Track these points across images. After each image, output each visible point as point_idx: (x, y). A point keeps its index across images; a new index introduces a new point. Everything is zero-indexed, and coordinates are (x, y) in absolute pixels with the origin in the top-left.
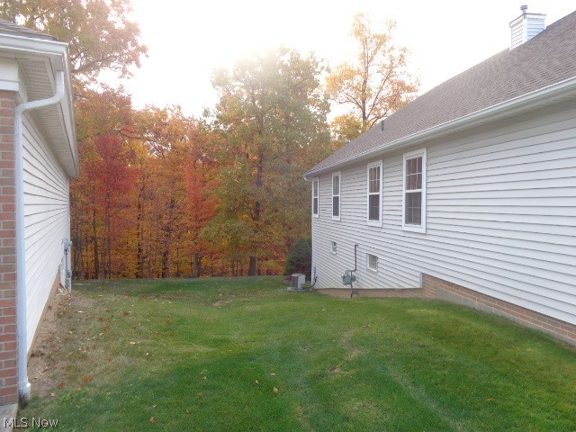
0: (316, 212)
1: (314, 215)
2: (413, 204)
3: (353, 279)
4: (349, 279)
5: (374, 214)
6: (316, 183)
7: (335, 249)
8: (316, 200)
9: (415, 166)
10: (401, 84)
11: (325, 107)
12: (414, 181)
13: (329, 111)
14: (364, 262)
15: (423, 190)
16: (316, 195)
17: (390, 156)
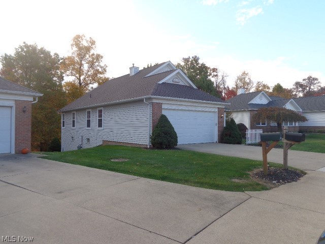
0: (63, 126)
1: (62, 128)
2: (100, 122)
3: (81, 147)
4: (80, 147)
5: (89, 125)
6: (64, 115)
7: (73, 139)
8: (64, 122)
9: (100, 112)
10: (98, 70)
11: (61, 78)
12: (100, 116)
13: (63, 80)
14: (85, 141)
15: (103, 118)
16: (64, 119)
17: (94, 108)
